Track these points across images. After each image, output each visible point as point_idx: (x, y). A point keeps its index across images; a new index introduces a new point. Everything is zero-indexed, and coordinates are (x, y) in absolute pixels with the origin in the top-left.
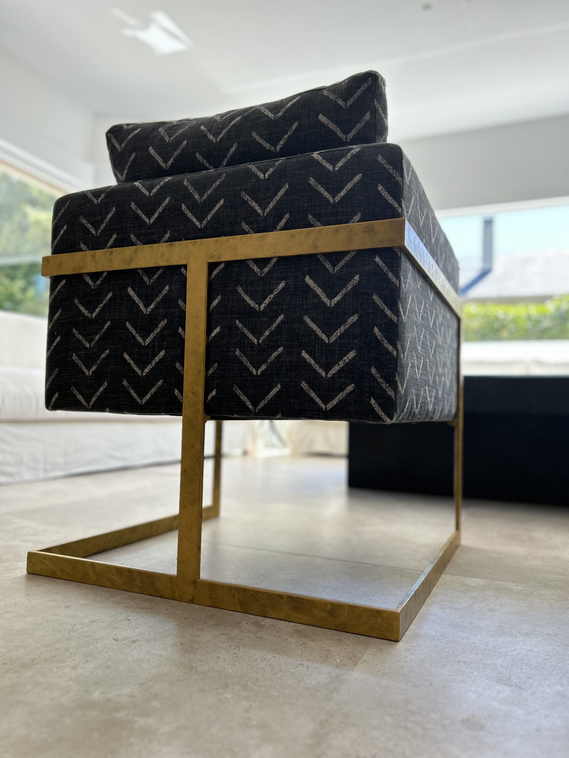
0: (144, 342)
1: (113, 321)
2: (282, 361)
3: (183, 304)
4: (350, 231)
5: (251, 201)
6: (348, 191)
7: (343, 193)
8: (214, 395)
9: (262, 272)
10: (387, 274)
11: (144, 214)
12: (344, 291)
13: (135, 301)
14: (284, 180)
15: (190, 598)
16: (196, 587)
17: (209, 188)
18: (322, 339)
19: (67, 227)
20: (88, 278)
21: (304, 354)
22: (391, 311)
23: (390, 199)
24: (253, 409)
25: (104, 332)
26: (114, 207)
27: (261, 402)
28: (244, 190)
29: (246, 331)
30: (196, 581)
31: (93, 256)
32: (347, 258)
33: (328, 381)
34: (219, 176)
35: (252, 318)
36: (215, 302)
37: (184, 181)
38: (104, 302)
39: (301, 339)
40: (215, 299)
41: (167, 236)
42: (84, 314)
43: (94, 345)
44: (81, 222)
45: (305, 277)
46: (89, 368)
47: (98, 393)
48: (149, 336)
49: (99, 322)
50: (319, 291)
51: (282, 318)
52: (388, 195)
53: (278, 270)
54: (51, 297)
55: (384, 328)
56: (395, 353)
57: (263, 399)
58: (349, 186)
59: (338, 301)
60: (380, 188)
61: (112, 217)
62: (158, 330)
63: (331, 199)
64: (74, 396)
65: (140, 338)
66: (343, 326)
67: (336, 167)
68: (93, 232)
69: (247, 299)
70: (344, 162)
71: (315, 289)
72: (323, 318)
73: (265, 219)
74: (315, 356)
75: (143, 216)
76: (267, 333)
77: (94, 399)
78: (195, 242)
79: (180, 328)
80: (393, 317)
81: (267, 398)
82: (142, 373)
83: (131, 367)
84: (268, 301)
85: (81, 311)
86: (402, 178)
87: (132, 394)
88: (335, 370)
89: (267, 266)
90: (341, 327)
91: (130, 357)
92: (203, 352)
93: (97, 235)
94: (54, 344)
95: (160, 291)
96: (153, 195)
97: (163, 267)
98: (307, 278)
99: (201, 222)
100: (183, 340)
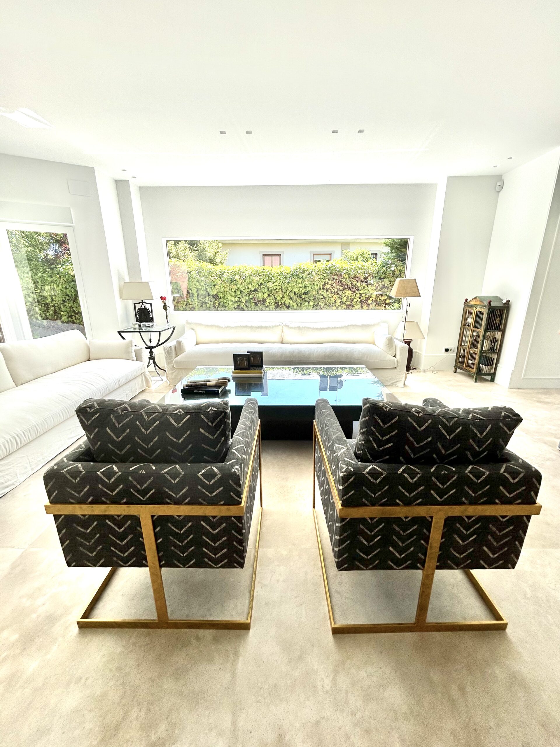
0: (121, 543)
1: (100, 534)
2: (195, 552)
3: (140, 529)
4: (220, 509)
5: (169, 491)
6: (217, 493)
7: (215, 493)
8: (164, 563)
9: (180, 518)
10: (237, 524)
11: (108, 491)
12: (219, 529)
13: (112, 526)
14: (185, 485)
15: (166, 627)
16: (167, 623)
17: (145, 484)
18: (212, 545)
19: (58, 492)
20: (81, 516)
21: (204, 549)
22: (240, 536)
23: (236, 498)
24: (184, 567)
25: (96, 539)
26: (88, 486)
27: (187, 565)
28: (165, 488)
29: (175, 540)
31: (80, 507)
33: (216, 558)
35: (177, 536)
36: (158, 529)
37: (129, 477)
38: (93, 526)
39: (202, 544)
40: (157, 528)
41: (125, 502)
42: (81, 531)
43: (92, 544)
44: (67, 490)
46: (91, 553)
47: (100, 562)
48: (124, 541)
49: (92, 534)
50: (208, 527)
51: (192, 536)
52: (235, 496)
53: (186, 520)
54: (57, 524)
55: (238, 541)
56: (243, 548)
58: (218, 491)
59: (217, 532)
60: (232, 493)
61: (88, 489)
62: (128, 539)
63: (210, 495)
64: (86, 564)
65: (119, 542)
66: (220, 541)
67: (211, 483)
68: (77, 495)
69: (174, 528)
70: (214, 481)
71: (206, 526)
72: (211, 537)
73: (178, 499)
74: (208, 550)
76: (186, 541)
77: (98, 565)
78: (141, 506)
79: (141, 538)
81: (190, 563)
82: (124, 555)
83: (117, 553)
84: (184, 530)
85: (79, 529)
86: (241, 488)
87: (120, 563)
88: (219, 555)
91: (115, 549)
92: (155, 548)
93: (79, 497)
94: (66, 544)
95: (126, 523)
96: (112, 483)
98: (202, 522)
99: (144, 498)
100: (143, 543)
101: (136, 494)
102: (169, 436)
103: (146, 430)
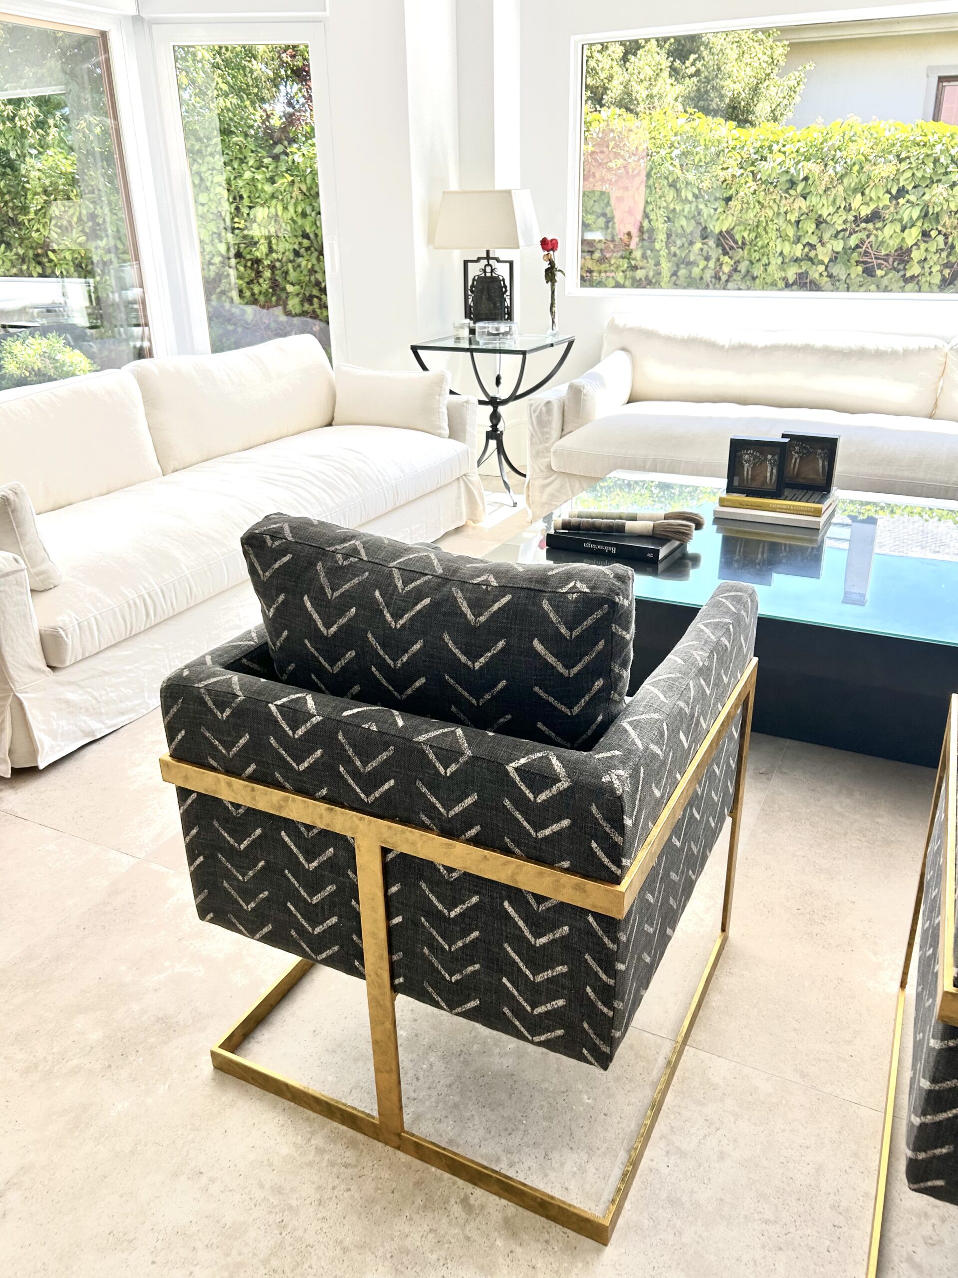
0: (310, 899)
2: (480, 978)
3: (354, 876)
4: (556, 881)
5: (430, 795)
6: (554, 833)
7: (547, 832)
8: (401, 981)
9: (450, 876)
10: (602, 937)
12: (550, 936)
13: (293, 851)
14: (471, 787)
15: (396, 1145)
16: (401, 1139)
17: (374, 760)
18: (526, 974)
19: (186, 733)
20: (228, 804)
21: (505, 980)
22: (606, 974)
23: (606, 860)
24: (449, 1010)
25: (259, 871)
26: (247, 734)
27: (458, 1006)
28: (420, 780)
29: (434, 933)
30: (399, 1134)
33: (534, 1017)
35: (441, 922)
36: (394, 889)
37: (339, 735)
38: (253, 837)
39: (502, 965)
40: (394, 885)
41: (323, 793)
43: (248, 880)
44: (204, 734)
45: (503, 902)
46: (246, 903)
47: (263, 931)
48: (315, 895)
49: (250, 856)
50: (521, 923)
51: (477, 934)
52: (604, 855)
53: (467, 883)
54: (182, 809)
55: (598, 990)
57: (460, 1004)
58: (555, 827)
59: (544, 944)
60: (594, 845)
61: (245, 744)
62: (325, 893)
63: (533, 832)
64: (234, 924)
65: (306, 894)
66: (549, 971)
67: (538, 799)
68: (223, 752)
69: (434, 899)
70: (548, 797)
71: (515, 919)
72: (526, 953)
73: (450, 822)
74: (518, 987)
75: (289, 759)
76: (460, 943)
77: (260, 933)
78: (361, 817)
79: (353, 901)
80: (609, 981)
81: (465, 1006)
82: (313, 931)
83: (298, 919)
84: (460, 910)
85: (225, 837)
86: (624, 837)
87: (305, 947)
88: (542, 1009)
91: (295, 909)
92: (384, 938)
93: (229, 757)
94: (197, 862)
95: (323, 851)
96: (299, 739)
97: (322, 829)
98: (506, 904)
99: (367, 796)
100: (358, 914)
101: (351, 781)
102: (451, 644)
103: (397, 616)
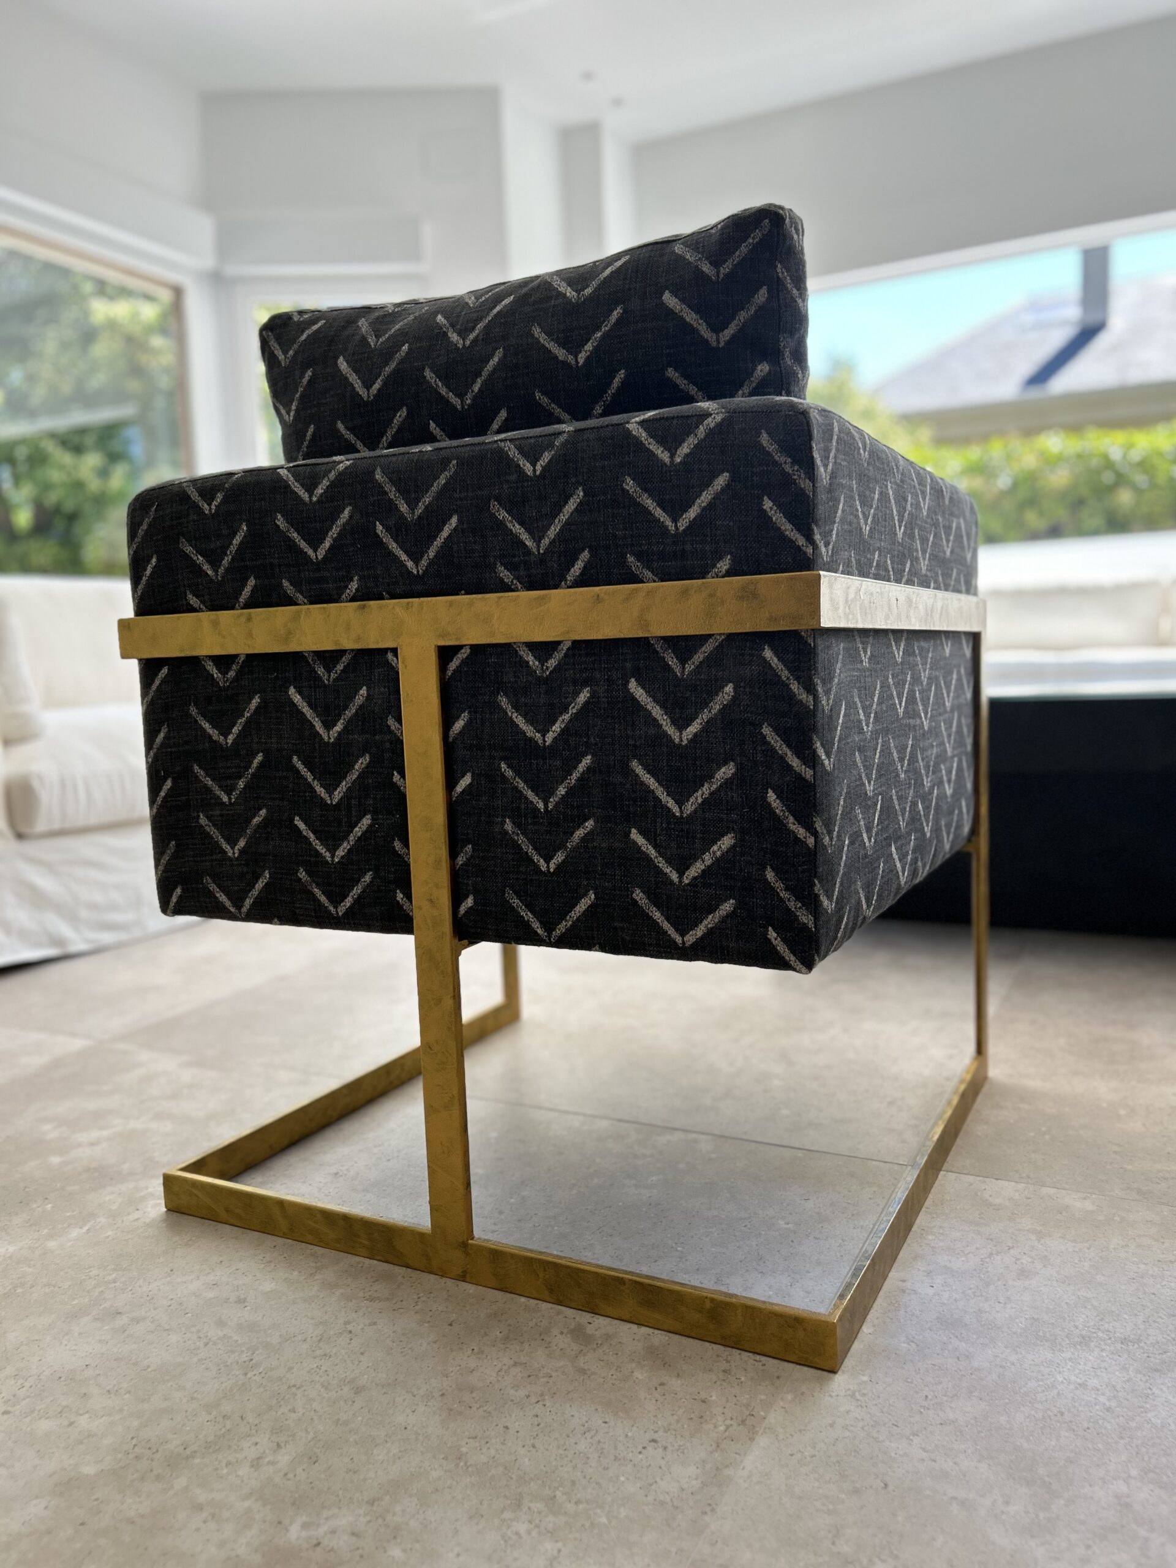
0: (330, 796)
1: (267, 753)
2: (594, 847)
3: (398, 725)
4: (711, 596)
5: (512, 522)
6: (704, 509)
7: (692, 513)
8: (470, 905)
9: (545, 667)
10: (788, 685)
11: (304, 540)
12: (705, 716)
13: (305, 715)
14: (573, 480)
15: (459, 1272)
16: (467, 1254)
17: (427, 491)
18: (668, 808)
19: (158, 561)
20: (211, 663)
21: (635, 835)
22: (798, 758)
23: (787, 528)
24: (546, 936)
25: (253, 775)
26: (244, 524)
27: (560, 923)
28: (496, 500)
29: (521, 785)
30: (465, 1242)
31: (215, 624)
32: (708, 648)
33: (684, 890)
34: (444, 463)
35: (531, 759)
36: (459, 725)
37: (376, 472)
38: (247, 715)
39: (628, 806)
40: (458, 718)
41: (354, 586)
42: (210, 737)
43: (236, 799)
44: (183, 551)
45: (628, 682)
46: (233, 843)
47: (255, 892)
48: (338, 786)
49: (241, 752)
50: (657, 712)
51: (588, 761)
52: (784, 520)
53: (574, 664)
54: (145, 701)
55: (787, 792)
56: (811, 841)
57: (563, 917)
58: (705, 498)
59: (696, 735)
60: (767, 504)
61: (242, 543)
62: (353, 776)
63: (670, 524)
64: (211, 894)
65: (322, 789)
66: (706, 786)
67: (677, 456)
68: (210, 572)
69: (520, 721)
70: (692, 446)
71: (648, 707)
72: (668, 765)
73: (542, 560)
74: (656, 840)
75: (303, 545)
76: (562, 791)
77: (248, 902)
78: (408, 603)
79: (395, 773)
80: (803, 771)
81: (570, 917)
82: (333, 856)
83: (310, 844)
84: (560, 727)
85: (204, 730)
86: (813, 482)
87: (318, 895)
88: (695, 870)
89: (554, 656)
90: (703, 786)
91: (306, 826)
92: (442, 823)
93: (217, 578)
94: (162, 794)
95: (351, 698)
96: (318, 501)
97: (352, 650)
98: (633, 685)
99: (417, 562)
100: (403, 797)
101: (393, 546)
102: (543, 339)
103: (466, 334)
